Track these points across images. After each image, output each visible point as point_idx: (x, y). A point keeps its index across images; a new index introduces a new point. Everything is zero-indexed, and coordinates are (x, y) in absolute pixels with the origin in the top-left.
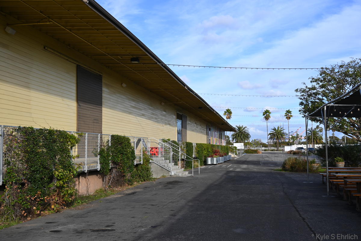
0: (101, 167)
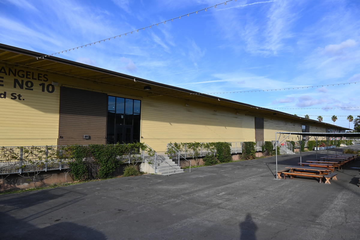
0: (262, 150)
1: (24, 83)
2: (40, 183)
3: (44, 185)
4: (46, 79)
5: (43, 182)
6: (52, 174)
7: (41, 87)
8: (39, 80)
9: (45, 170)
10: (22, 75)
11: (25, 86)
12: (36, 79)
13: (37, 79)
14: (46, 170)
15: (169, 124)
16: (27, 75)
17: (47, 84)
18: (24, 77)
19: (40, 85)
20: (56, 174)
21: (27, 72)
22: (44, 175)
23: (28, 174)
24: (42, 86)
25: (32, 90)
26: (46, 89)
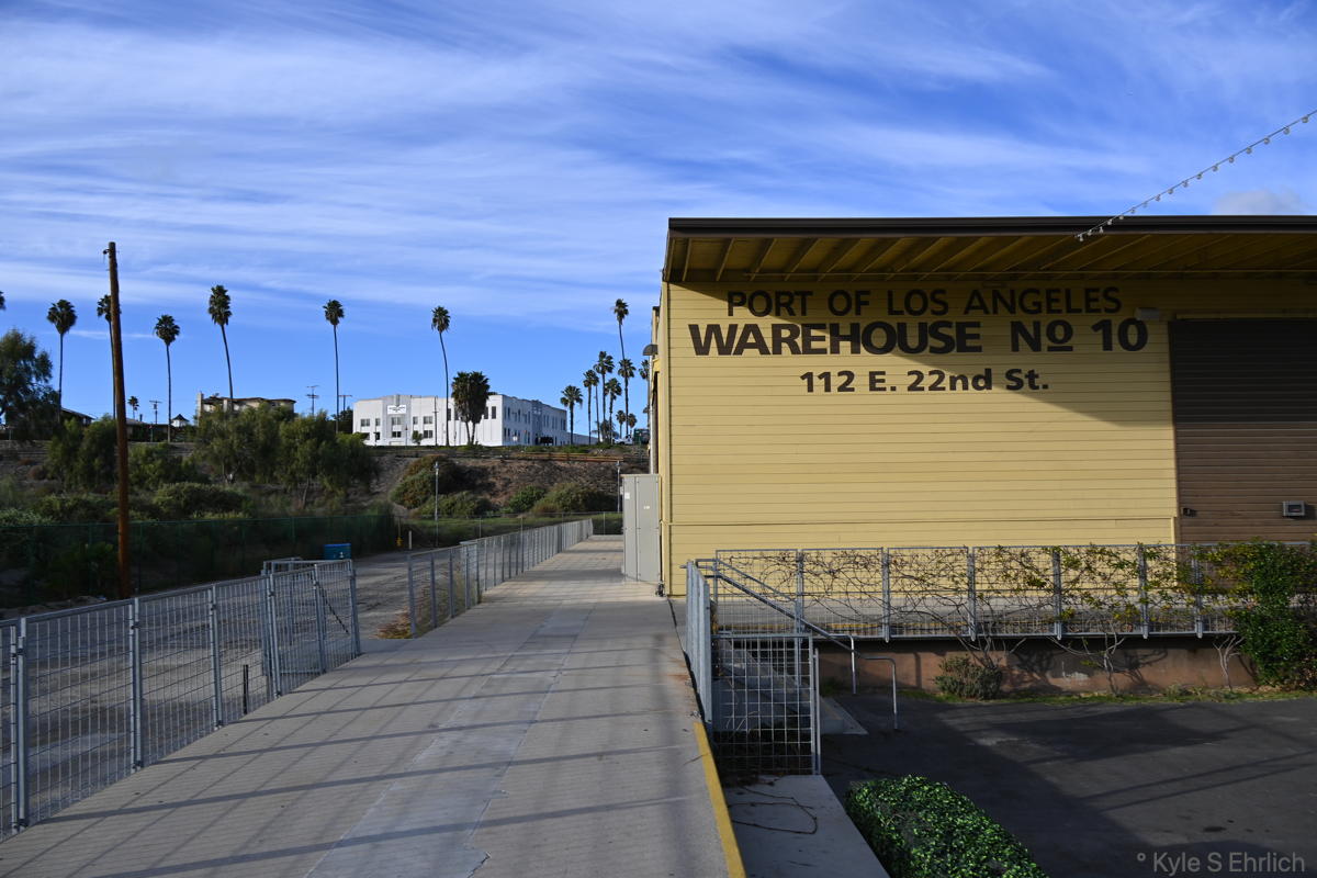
1: (1043, 330)
2: (1127, 678)
3: (1141, 686)
4: (1113, 305)
5: (1137, 676)
6: (1171, 651)
7: (1099, 337)
8: (1089, 310)
9: (1141, 632)
10: (1035, 304)
11: (1045, 342)
12: (1079, 311)
13: (1084, 310)
14: (1144, 632)
16: (1050, 300)
17: (1121, 321)
18: (1039, 311)
19: (1096, 328)
20: (1183, 653)
21: (1049, 292)
22: (1141, 652)
23: (1085, 643)
24: (1100, 332)
25: (1070, 349)
26: (1115, 339)
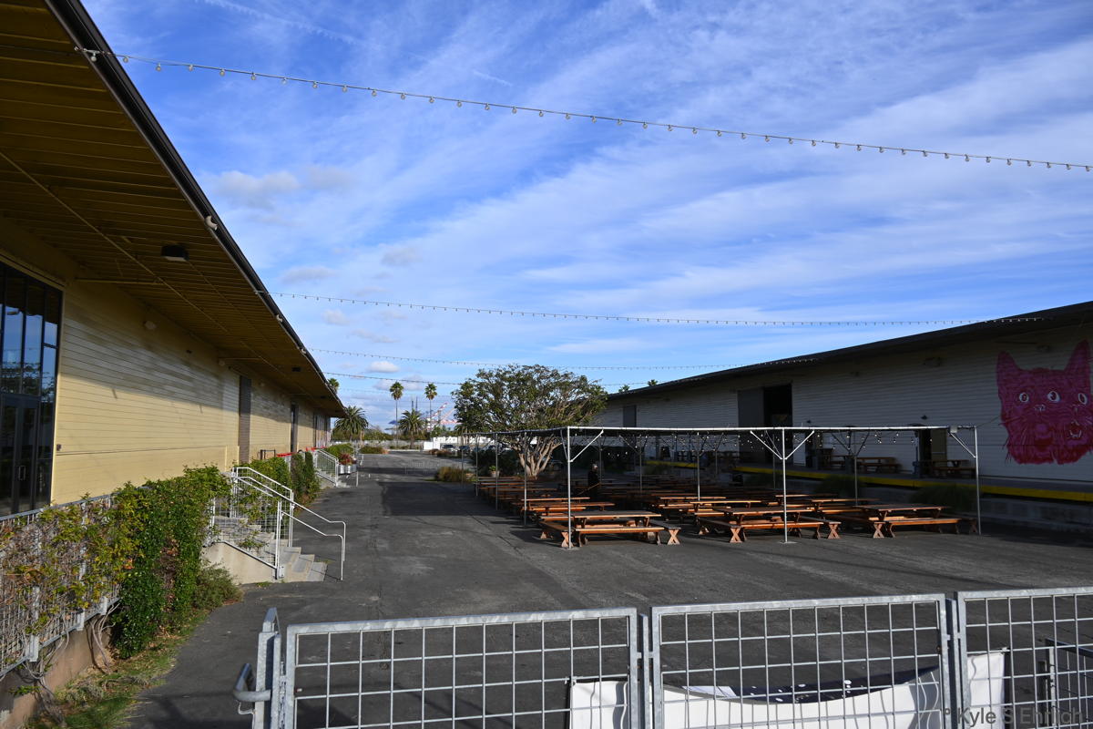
15: (111, 392)
